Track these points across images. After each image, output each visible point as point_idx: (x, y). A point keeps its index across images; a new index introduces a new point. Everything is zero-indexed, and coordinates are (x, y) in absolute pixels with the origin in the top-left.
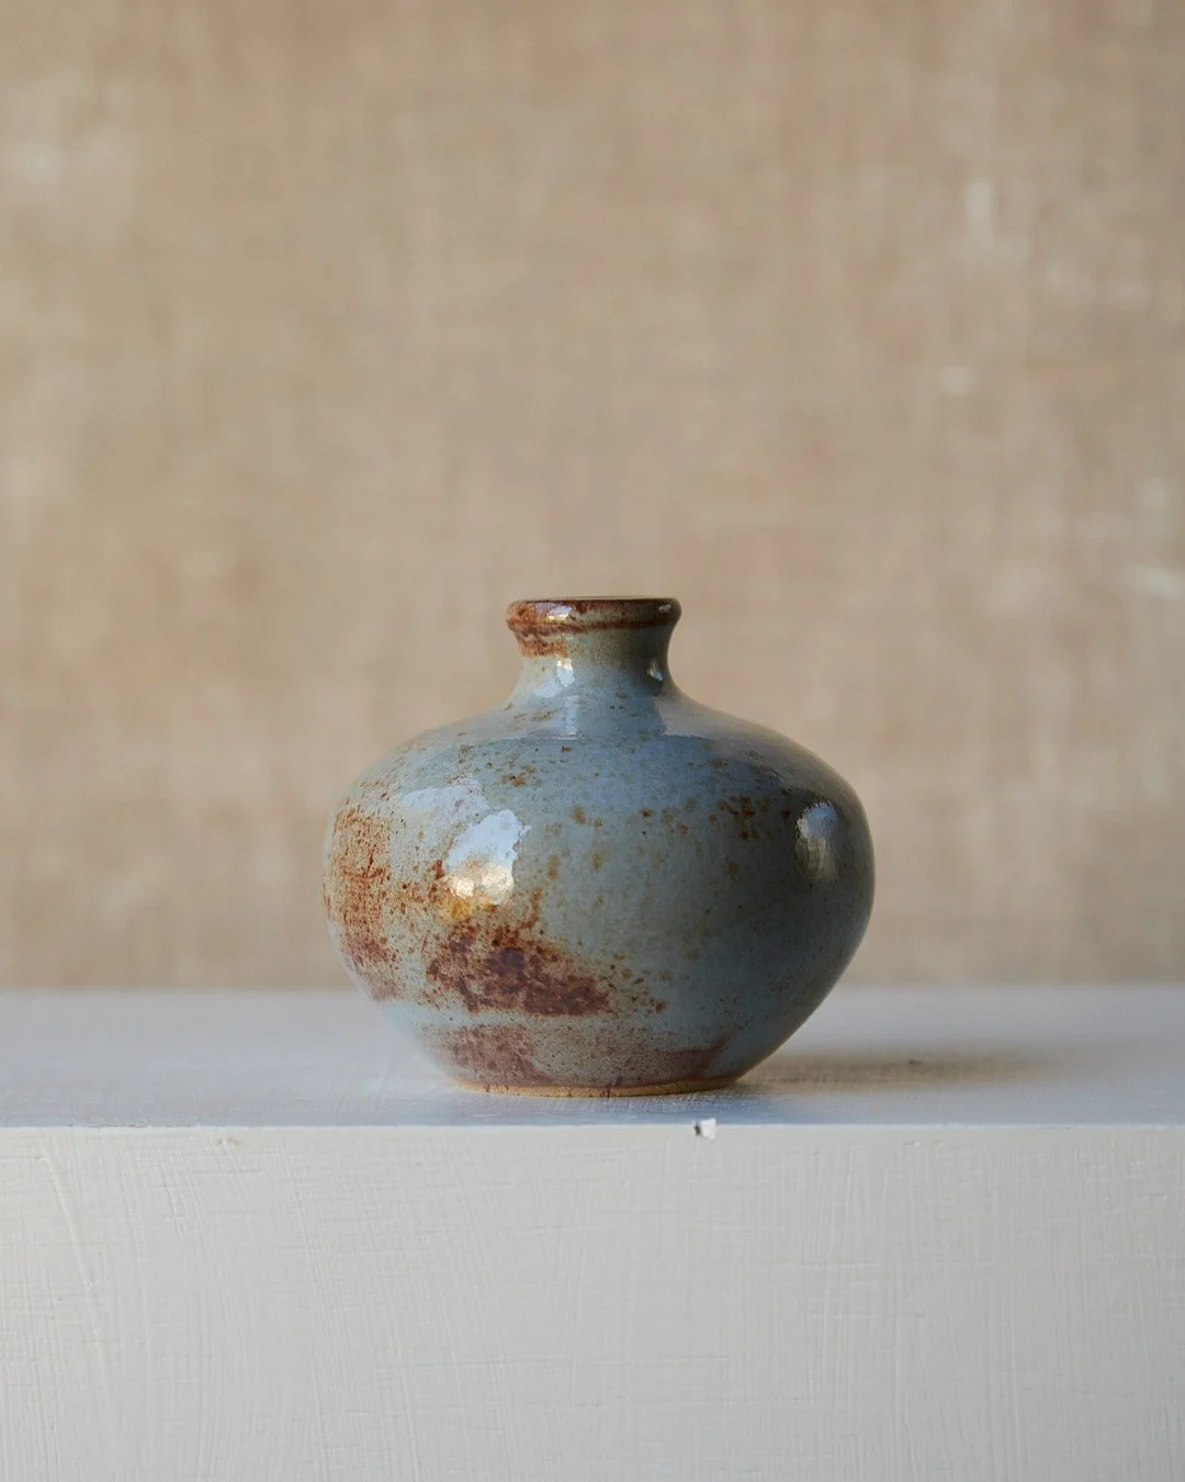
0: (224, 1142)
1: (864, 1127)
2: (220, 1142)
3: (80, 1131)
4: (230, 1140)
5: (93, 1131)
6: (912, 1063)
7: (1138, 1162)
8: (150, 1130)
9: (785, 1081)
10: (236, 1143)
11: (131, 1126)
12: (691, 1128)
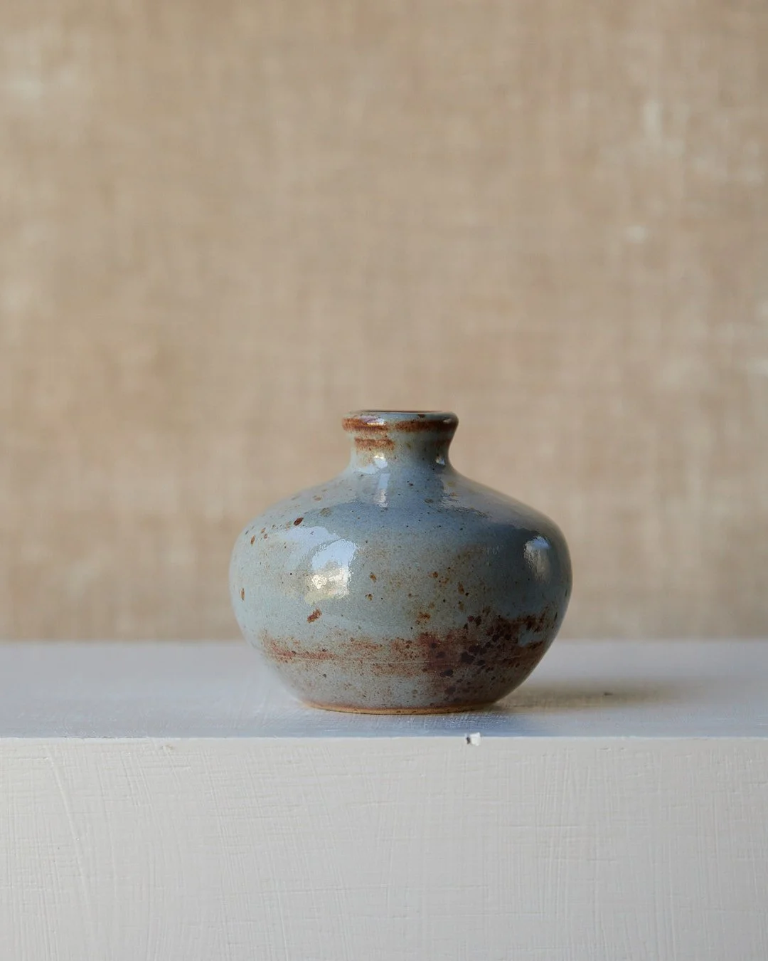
0: (164, 748)
1: (575, 738)
2: (162, 748)
3: (71, 741)
4: (167, 746)
5: (80, 741)
6: (606, 694)
7: (751, 761)
8: (116, 740)
9: (524, 706)
10: (172, 748)
11: (105, 737)
12: (464, 739)
